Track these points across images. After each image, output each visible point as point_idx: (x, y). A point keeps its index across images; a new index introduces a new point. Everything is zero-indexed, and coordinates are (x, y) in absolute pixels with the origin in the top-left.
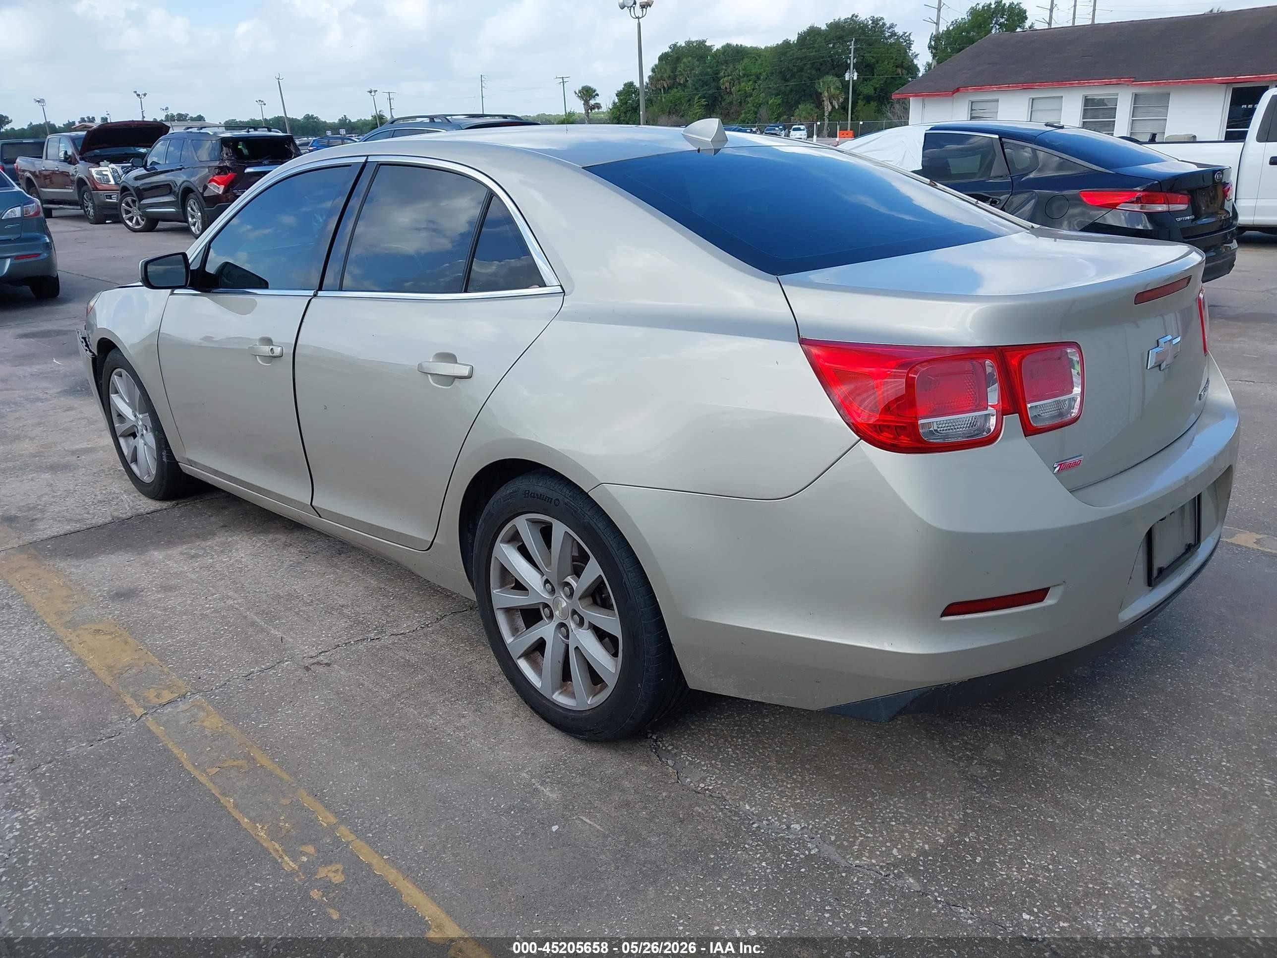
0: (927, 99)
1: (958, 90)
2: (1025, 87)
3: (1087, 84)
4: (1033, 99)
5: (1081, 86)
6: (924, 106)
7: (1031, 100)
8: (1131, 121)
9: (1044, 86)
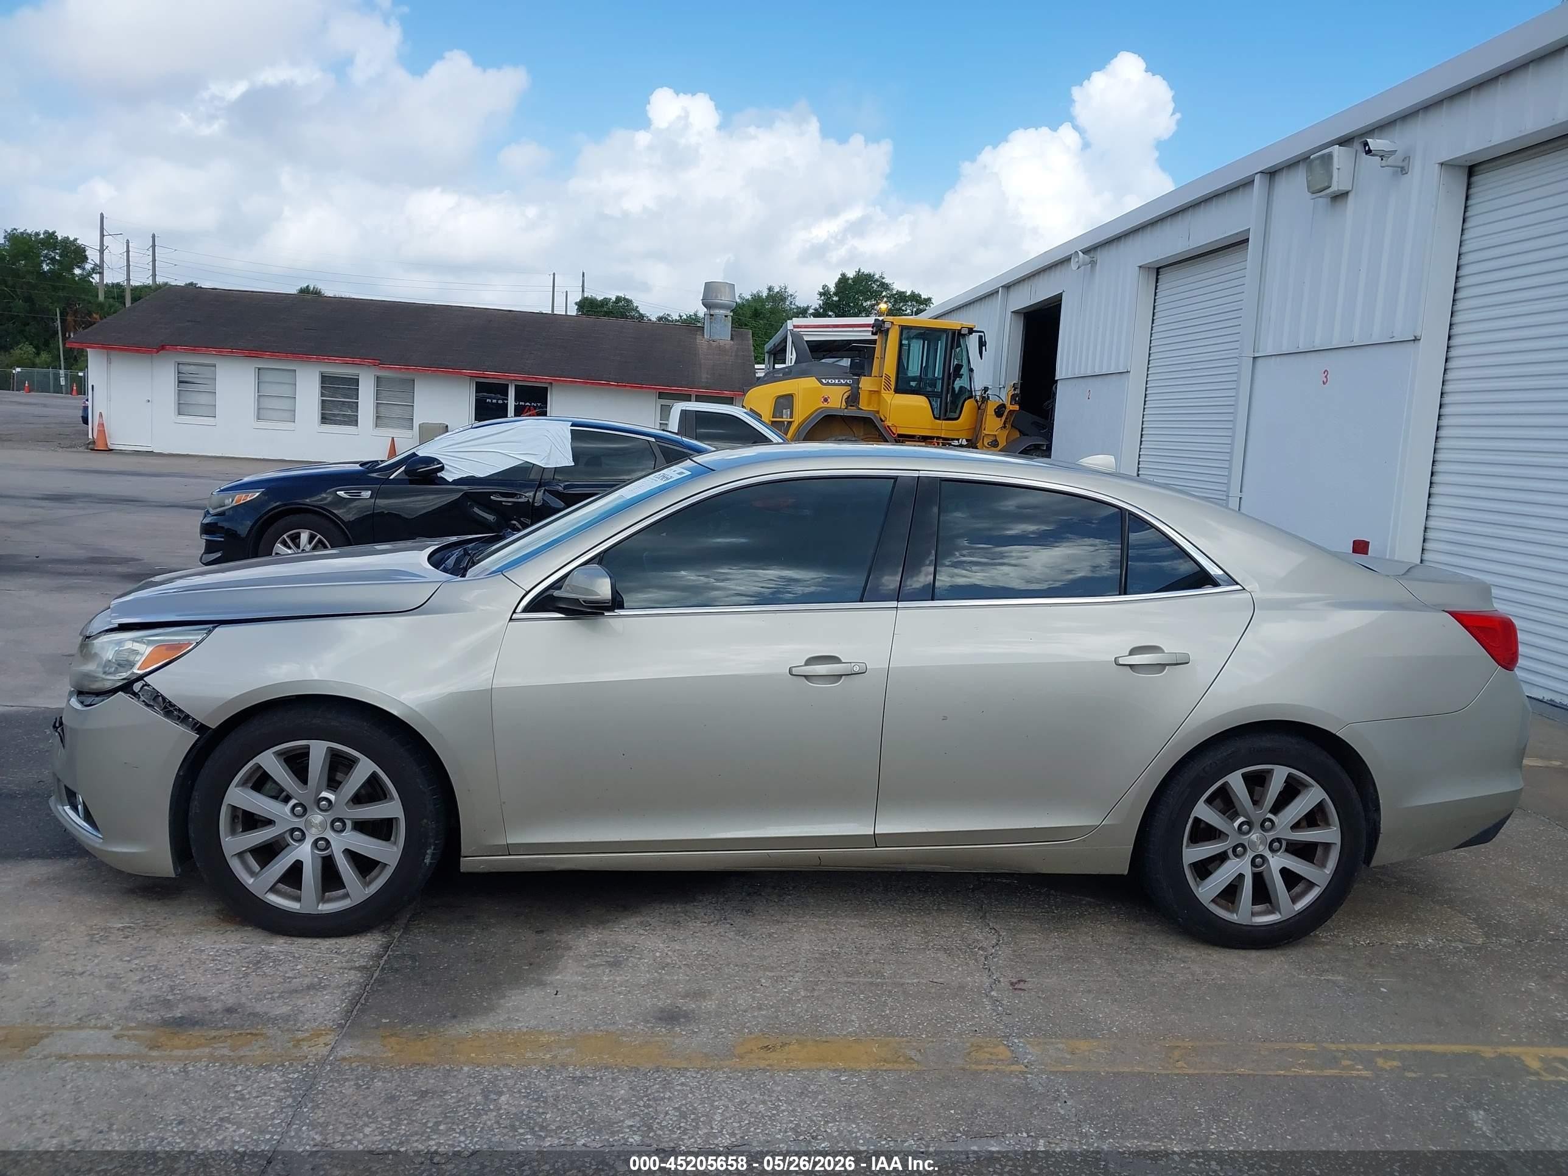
0: (113, 352)
1: (163, 348)
2: (252, 355)
3: (326, 361)
4: (259, 369)
5: (319, 361)
6: (109, 361)
7: (257, 370)
8: (375, 404)
9: (278, 356)
